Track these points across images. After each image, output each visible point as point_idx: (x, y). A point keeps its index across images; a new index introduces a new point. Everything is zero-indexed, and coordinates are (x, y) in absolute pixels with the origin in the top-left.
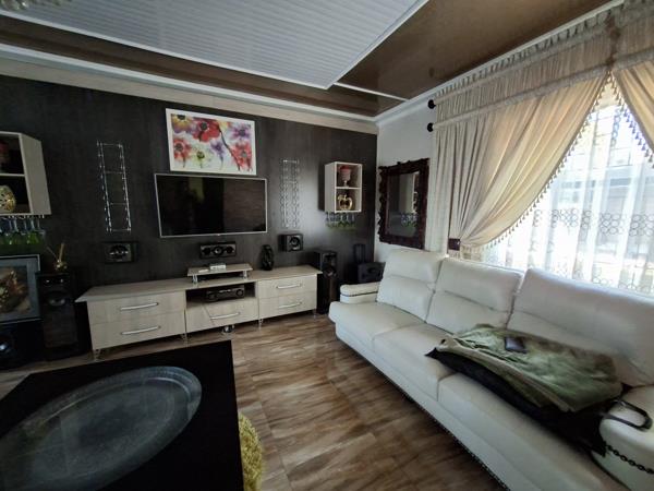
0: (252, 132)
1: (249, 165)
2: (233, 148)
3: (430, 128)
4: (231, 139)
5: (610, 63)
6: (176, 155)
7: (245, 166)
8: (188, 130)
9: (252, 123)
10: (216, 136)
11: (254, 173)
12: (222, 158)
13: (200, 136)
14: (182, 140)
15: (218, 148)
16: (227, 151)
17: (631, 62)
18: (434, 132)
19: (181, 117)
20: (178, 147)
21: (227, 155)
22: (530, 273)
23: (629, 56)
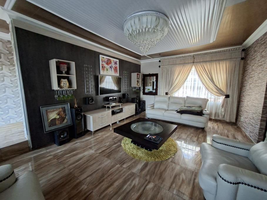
0: (118, 63)
1: (117, 73)
2: (114, 67)
3: (160, 67)
4: (114, 65)
5: (194, 63)
6: (102, 69)
7: (116, 73)
8: (105, 62)
9: (118, 60)
10: (111, 64)
11: (118, 75)
12: (112, 71)
13: (107, 64)
14: (103, 65)
15: (111, 67)
16: (113, 68)
17: (196, 63)
18: (161, 68)
19: (103, 58)
20: (102, 67)
21: (113, 70)
22: (187, 97)
23: (196, 62)
